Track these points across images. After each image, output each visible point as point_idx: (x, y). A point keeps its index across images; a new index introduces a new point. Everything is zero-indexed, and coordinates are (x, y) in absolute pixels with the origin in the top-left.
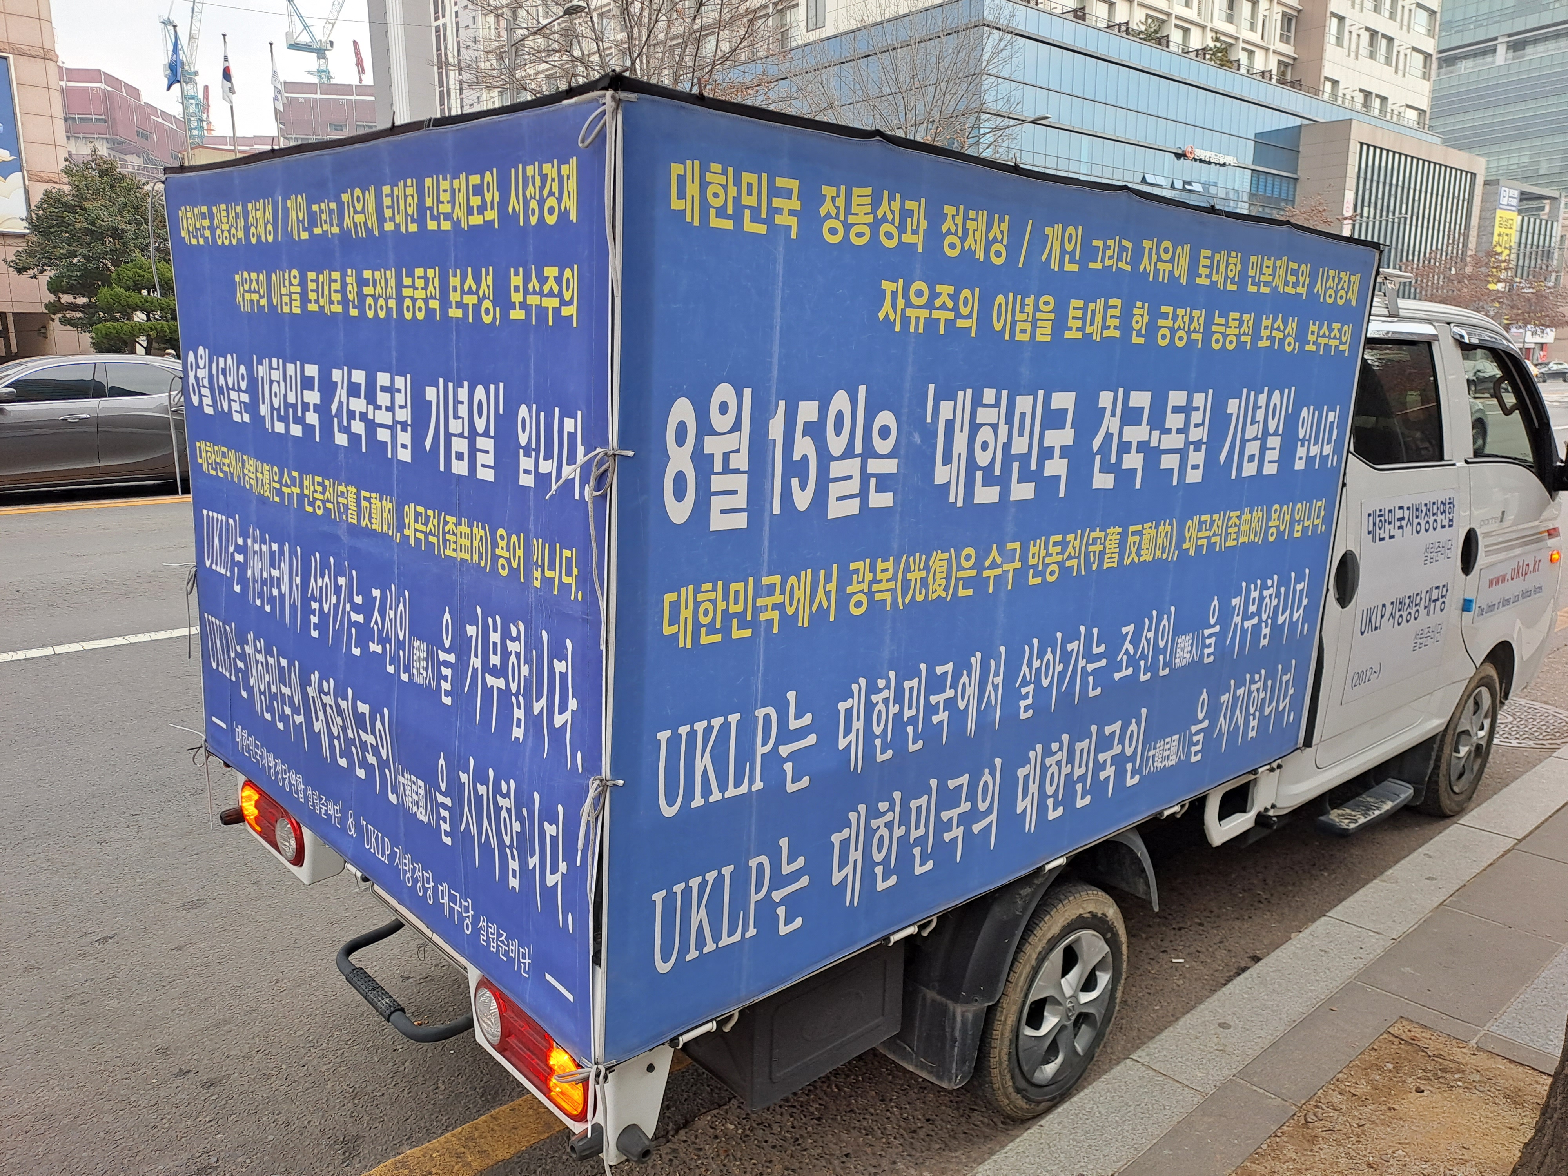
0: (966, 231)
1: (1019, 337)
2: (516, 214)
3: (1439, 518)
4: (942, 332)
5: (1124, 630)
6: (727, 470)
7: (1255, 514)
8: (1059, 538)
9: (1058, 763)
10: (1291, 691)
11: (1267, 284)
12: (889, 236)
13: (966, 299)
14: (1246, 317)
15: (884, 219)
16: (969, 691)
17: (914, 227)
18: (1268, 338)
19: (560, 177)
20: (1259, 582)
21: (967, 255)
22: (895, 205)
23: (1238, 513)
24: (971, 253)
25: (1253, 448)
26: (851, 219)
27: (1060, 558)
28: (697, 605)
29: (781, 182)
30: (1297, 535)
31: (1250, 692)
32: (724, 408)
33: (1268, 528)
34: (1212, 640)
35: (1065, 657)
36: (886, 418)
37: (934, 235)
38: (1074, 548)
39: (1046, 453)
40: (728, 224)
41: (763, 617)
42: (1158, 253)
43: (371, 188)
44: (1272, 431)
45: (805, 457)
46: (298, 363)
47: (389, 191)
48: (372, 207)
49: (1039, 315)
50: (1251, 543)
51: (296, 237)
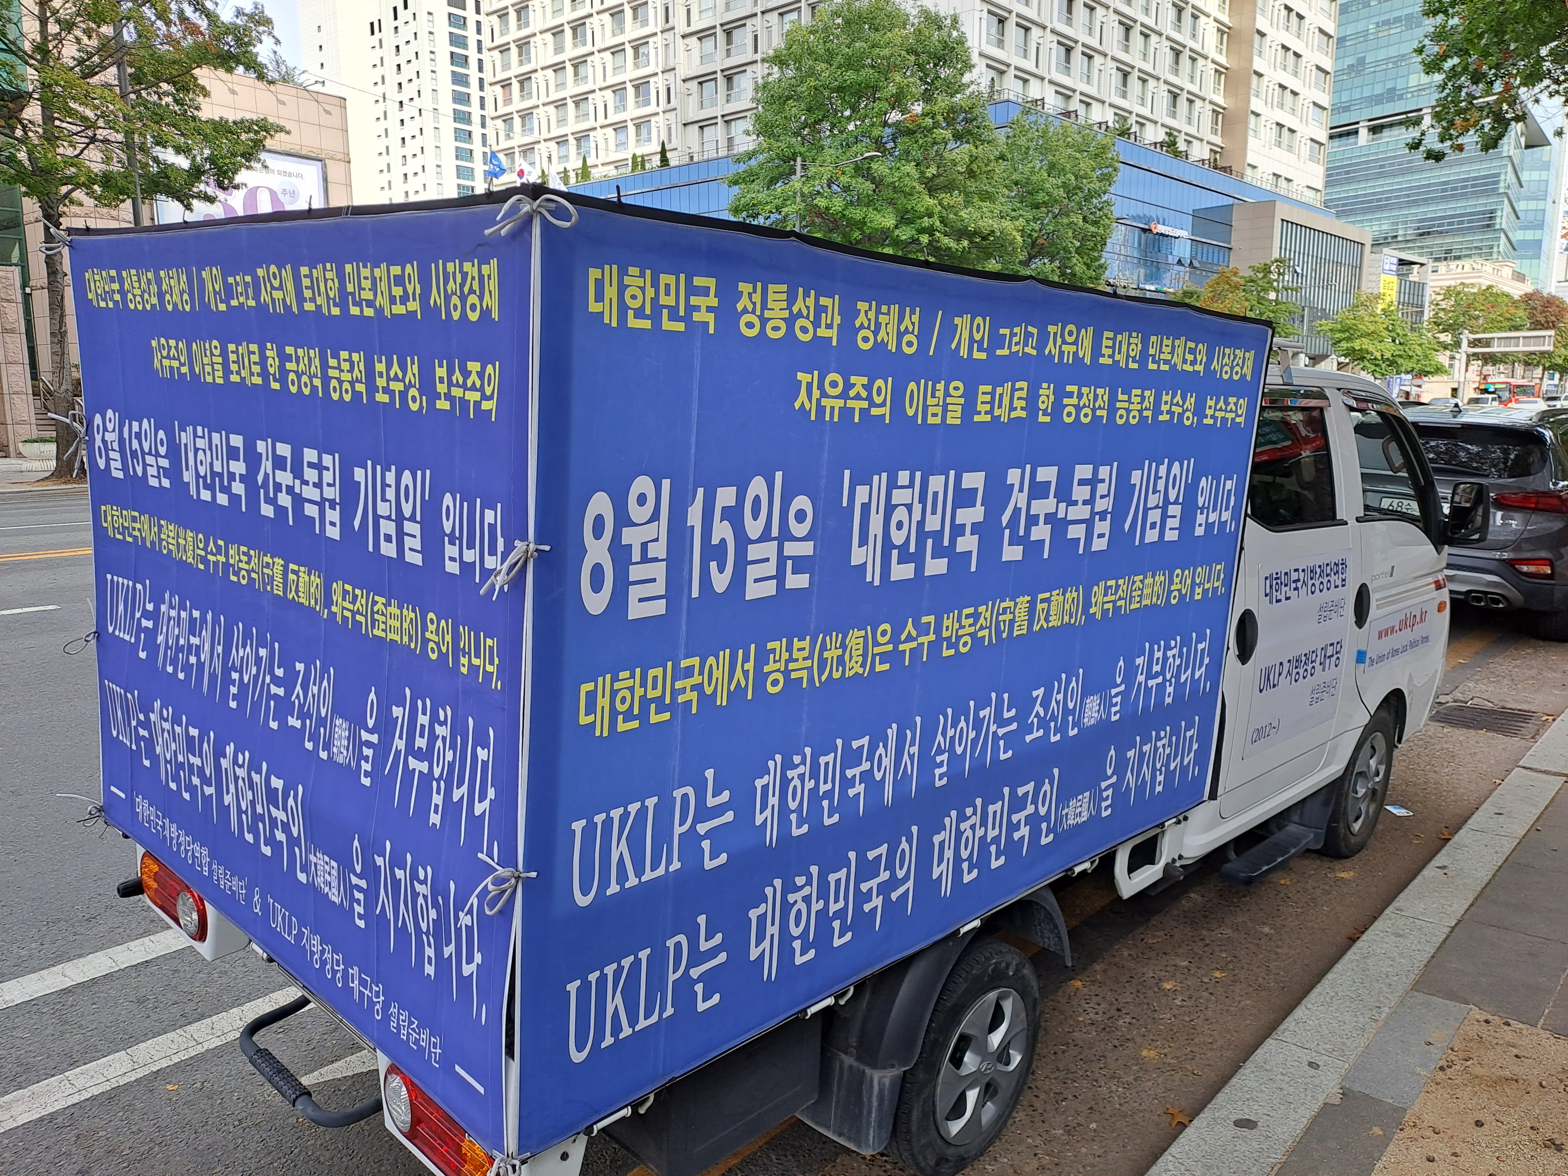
0: (878, 325)
1: (931, 420)
2: (437, 308)
3: (1333, 578)
4: (856, 420)
5: (1035, 693)
6: (645, 559)
7: (1157, 578)
8: (971, 610)
9: (973, 827)
10: (1196, 746)
11: (1166, 362)
12: (804, 330)
13: (879, 389)
14: (1147, 393)
15: (800, 315)
16: (885, 762)
17: (829, 322)
18: (1168, 412)
19: (481, 277)
20: (1162, 643)
21: (880, 346)
22: (810, 302)
23: (1141, 577)
24: (884, 344)
25: (1155, 516)
26: (767, 314)
27: (972, 629)
28: (614, 692)
29: (698, 281)
30: (1197, 597)
31: (1156, 749)
32: (642, 500)
33: (1170, 592)
34: (1117, 699)
35: (978, 724)
36: (802, 502)
37: (848, 330)
38: (986, 619)
39: (958, 531)
40: (644, 324)
41: (681, 699)
42: (1062, 336)
43: (288, 267)
44: (1172, 499)
45: (723, 541)
46: (223, 433)
47: (308, 273)
48: (290, 286)
49: (949, 400)
50: (1154, 606)
51: (213, 307)
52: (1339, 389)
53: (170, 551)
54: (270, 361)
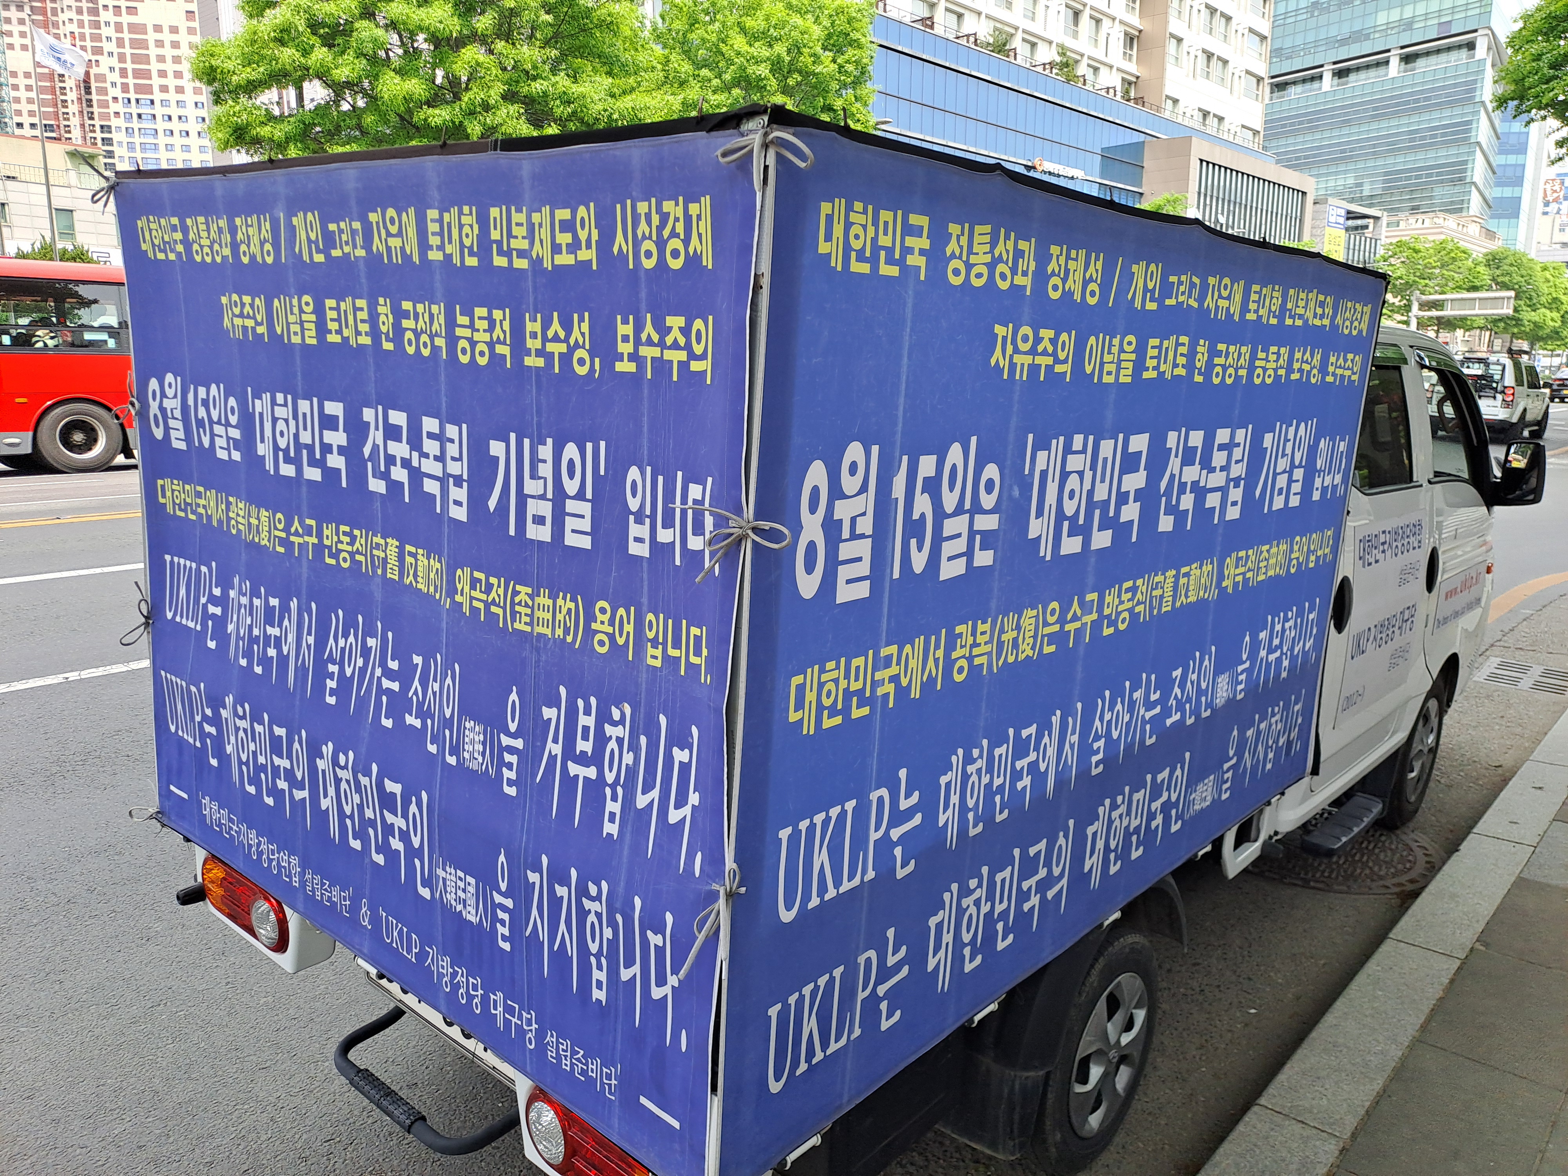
0: (1067, 271)
1: (1108, 379)
2: (622, 256)
3: (1412, 539)
4: (1042, 379)
5: (1174, 674)
6: (854, 535)
7: (1281, 547)
8: (1128, 584)
9: (1121, 816)
10: (1300, 721)
11: (1301, 317)
12: (1003, 277)
13: (1064, 343)
14: (1283, 350)
15: (1000, 259)
16: (1050, 751)
17: (1025, 268)
18: (1301, 370)
19: (688, 217)
20: (1282, 614)
21: (1068, 295)
22: (1010, 245)
23: (1267, 547)
24: (1071, 293)
25: (1282, 482)
26: (973, 259)
27: (1129, 605)
28: (821, 685)
29: (913, 219)
30: (1311, 565)
31: (1270, 725)
32: (853, 469)
33: (1291, 560)
34: (1243, 677)
35: (1131, 706)
36: (991, 471)
37: (1041, 277)
38: (1142, 593)
40: (864, 268)
41: (880, 692)
42: (1219, 290)
43: (411, 211)
44: (1297, 463)
45: (923, 515)
46: (315, 400)
47: (437, 217)
48: (412, 232)
49: (1123, 356)
50: (1277, 576)
51: (306, 258)
52: (1411, 347)
53: (239, 531)
54: (382, 318)
